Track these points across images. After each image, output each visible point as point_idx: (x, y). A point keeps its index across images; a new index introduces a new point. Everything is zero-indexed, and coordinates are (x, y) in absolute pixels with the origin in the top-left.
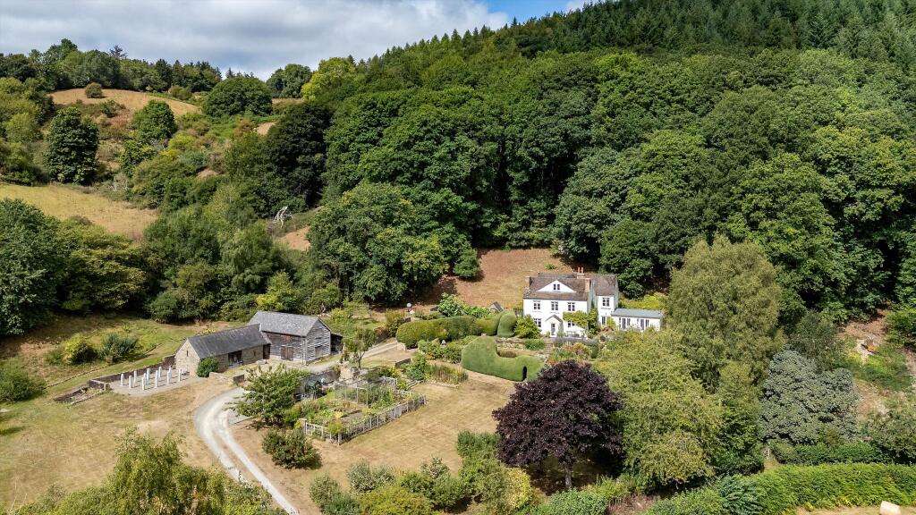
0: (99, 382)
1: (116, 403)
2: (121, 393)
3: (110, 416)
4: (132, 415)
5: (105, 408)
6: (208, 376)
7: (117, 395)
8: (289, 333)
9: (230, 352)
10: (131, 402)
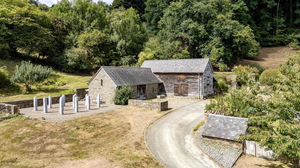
0: (6, 105)
1: (25, 130)
2: (32, 117)
3: (13, 150)
4: (49, 148)
5: (8, 137)
6: (126, 103)
7: (28, 119)
8: (183, 71)
9: (138, 84)
10: (47, 128)
